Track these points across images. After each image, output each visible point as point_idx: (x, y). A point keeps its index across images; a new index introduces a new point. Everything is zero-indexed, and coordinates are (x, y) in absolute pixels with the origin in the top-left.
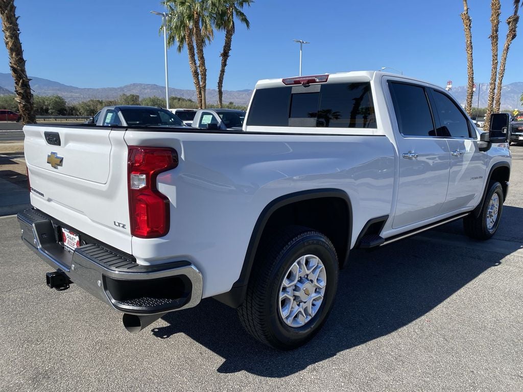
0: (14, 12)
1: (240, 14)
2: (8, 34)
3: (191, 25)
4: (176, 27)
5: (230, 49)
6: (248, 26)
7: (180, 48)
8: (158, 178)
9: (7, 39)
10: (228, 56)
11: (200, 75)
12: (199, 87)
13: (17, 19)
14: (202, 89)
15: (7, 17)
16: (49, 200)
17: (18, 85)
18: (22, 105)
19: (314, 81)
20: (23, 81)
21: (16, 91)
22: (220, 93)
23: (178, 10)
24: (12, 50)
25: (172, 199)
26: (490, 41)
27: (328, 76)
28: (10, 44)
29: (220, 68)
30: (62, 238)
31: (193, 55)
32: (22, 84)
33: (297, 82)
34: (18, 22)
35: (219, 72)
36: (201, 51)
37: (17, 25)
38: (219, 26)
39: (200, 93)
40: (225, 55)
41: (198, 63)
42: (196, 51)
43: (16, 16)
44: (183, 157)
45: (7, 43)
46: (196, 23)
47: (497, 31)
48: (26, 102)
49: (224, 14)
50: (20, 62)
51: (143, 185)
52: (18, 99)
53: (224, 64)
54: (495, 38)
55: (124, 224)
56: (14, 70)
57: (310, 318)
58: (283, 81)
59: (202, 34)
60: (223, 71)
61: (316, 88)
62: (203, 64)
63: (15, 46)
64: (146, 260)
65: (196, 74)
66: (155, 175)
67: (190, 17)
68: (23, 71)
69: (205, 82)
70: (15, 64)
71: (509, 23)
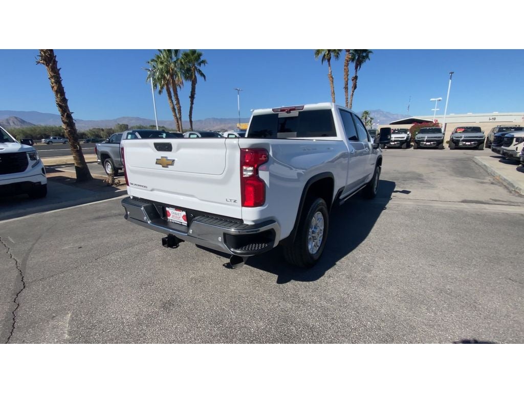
0: (56, 65)
1: (200, 71)
2: (53, 80)
3: (168, 77)
4: (158, 79)
5: (195, 94)
6: (205, 78)
7: (160, 92)
8: (260, 168)
9: (52, 84)
10: (194, 98)
11: (177, 110)
12: (177, 118)
13: (59, 70)
14: (178, 119)
15: (52, 68)
16: (152, 190)
17: (64, 117)
18: (67, 131)
19: (294, 110)
20: (67, 114)
21: (63, 121)
22: (191, 122)
23: (159, 67)
24: (57, 92)
25: (267, 182)
26: (344, 90)
27: (304, 106)
28: (55, 88)
29: (189, 106)
30: (165, 214)
31: (170, 97)
32: (67, 115)
33: (282, 110)
34: (60, 72)
35: (189, 108)
36: (176, 94)
37: (59, 74)
38: (186, 78)
39: (178, 122)
40: (192, 97)
41: (175, 102)
42: (173, 94)
43: (58, 68)
44: (271, 153)
45: (53, 87)
46: (172, 76)
47: (347, 84)
48: (70, 128)
49: (189, 70)
50: (64, 100)
51: (251, 174)
52: (64, 126)
53: (192, 103)
54: (346, 88)
55: (235, 199)
56: (60, 106)
57: (318, 248)
58: (273, 110)
59: (176, 82)
60: (191, 108)
61: (295, 114)
62: (178, 103)
63: (59, 89)
64: (253, 221)
65: (174, 109)
66: (258, 167)
67: (168, 72)
68: (67, 107)
69: (180, 115)
70: (60, 102)
71: (353, 80)
